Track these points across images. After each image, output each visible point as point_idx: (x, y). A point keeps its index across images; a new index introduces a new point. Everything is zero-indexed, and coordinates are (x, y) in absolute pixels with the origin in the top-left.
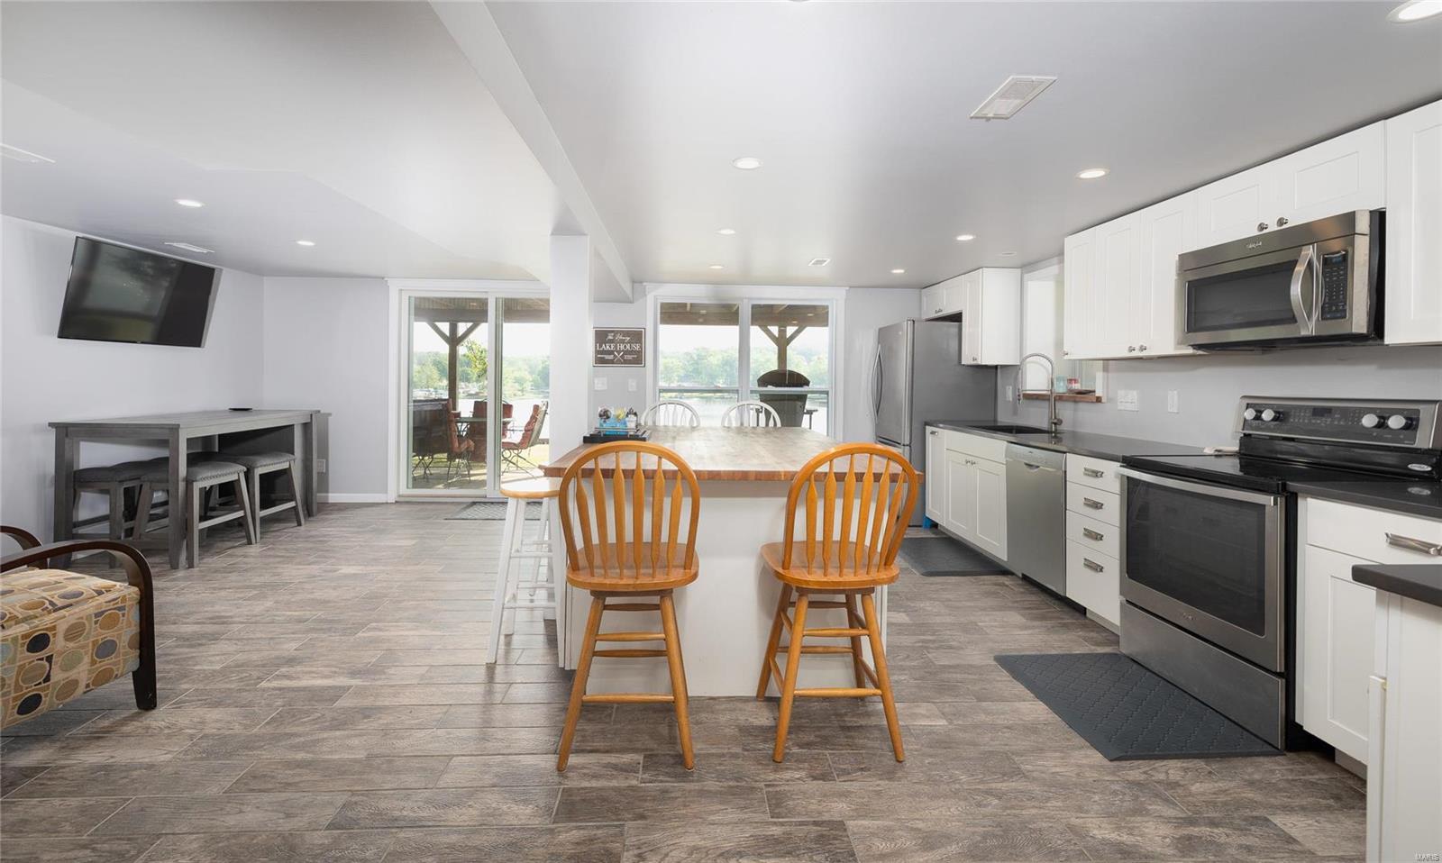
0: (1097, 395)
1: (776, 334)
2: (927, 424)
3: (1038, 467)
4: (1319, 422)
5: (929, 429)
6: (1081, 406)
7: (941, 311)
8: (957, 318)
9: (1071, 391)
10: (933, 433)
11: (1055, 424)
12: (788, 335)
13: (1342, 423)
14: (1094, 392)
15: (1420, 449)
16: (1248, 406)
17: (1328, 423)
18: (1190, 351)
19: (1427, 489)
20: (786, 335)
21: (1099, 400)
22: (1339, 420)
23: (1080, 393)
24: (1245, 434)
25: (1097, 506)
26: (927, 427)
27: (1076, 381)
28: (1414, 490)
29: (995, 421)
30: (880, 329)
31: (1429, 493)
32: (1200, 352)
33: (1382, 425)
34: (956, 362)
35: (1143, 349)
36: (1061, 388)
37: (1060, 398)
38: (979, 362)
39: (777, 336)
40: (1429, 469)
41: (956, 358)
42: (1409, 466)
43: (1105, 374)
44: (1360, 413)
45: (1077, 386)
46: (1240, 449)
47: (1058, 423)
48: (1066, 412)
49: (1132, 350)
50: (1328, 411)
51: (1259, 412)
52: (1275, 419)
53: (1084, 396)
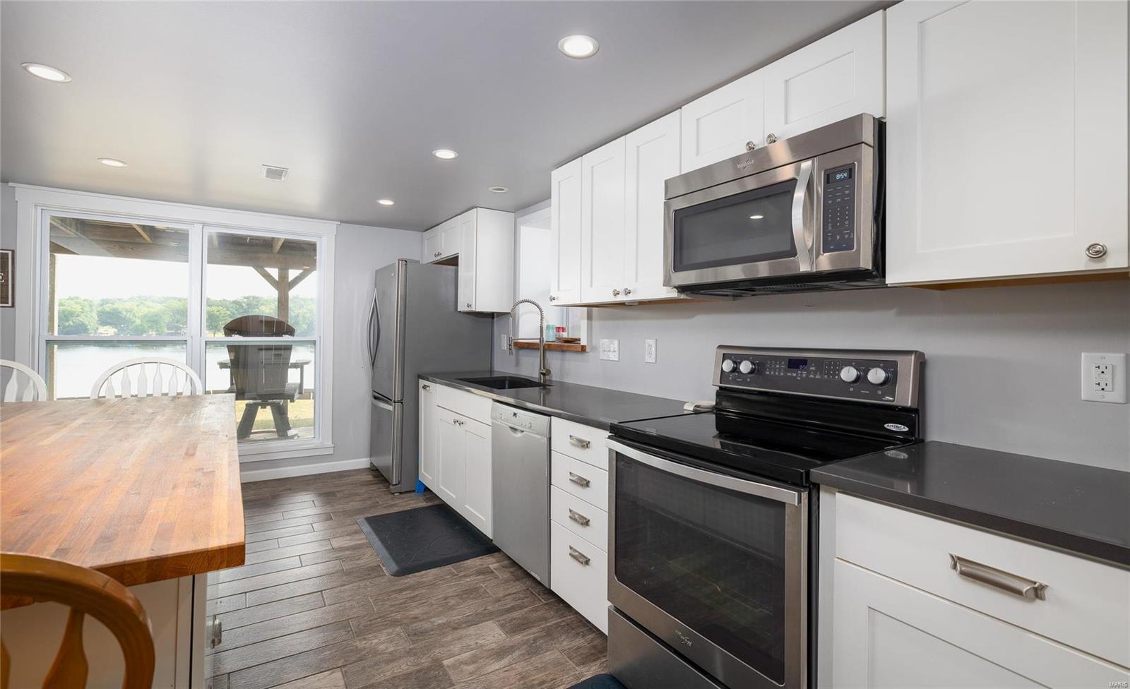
0: (582, 344)
1: (277, 278)
2: (420, 377)
3: (523, 431)
4: (794, 375)
5: (422, 382)
6: (568, 356)
7: (439, 254)
8: (453, 261)
9: (559, 339)
10: (425, 387)
11: (544, 374)
12: (291, 278)
13: (817, 376)
14: (579, 340)
15: (897, 407)
16: (725, 357)
17: (804, 375)
18: (674, 294)
19: (904, 452)
20: (288, 278)
21: (583, 349)
22: (815, 373)
23: (567, 341)
24: (721, 388)
25: (585, 483)
26: (420, 380)
27: (563, 329)
28: (891, 453)
29: (491, 371)
30: (377, 271)
31: (906, 456)
32: (683, 296)
33: (862, 379)
34: (452, 309)
35: (628, 292)
36: (550, 336)
37: (548, 348)
38: (473, 309)
39: (277, 280)
40: (907, 429)
41: (452, 303)
42: (886, 426)
43: (589, 322)
44: (835, 365)
45: (565, 335)
46: (717, 404)
47: (546, 373)
48: (554, 360)
49: (617, 294)
50: (804, 362)
51: (737, 363)
52: (752, 372)
53: (569, 345)
